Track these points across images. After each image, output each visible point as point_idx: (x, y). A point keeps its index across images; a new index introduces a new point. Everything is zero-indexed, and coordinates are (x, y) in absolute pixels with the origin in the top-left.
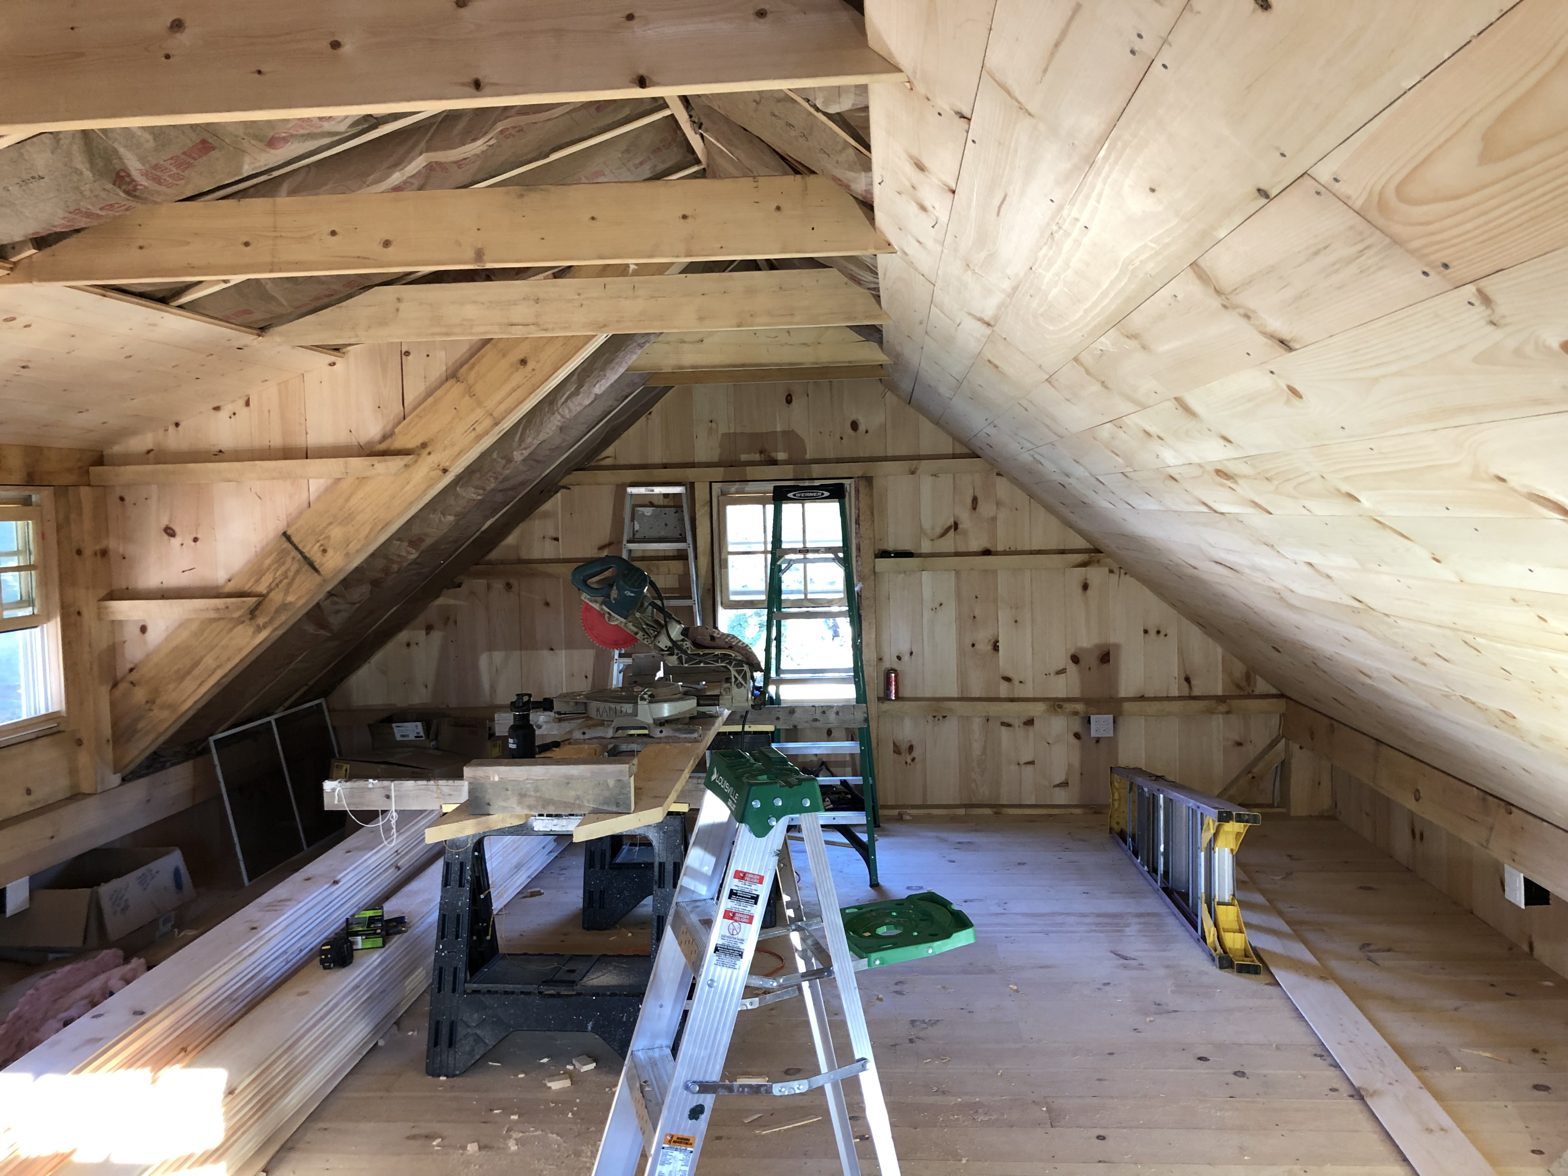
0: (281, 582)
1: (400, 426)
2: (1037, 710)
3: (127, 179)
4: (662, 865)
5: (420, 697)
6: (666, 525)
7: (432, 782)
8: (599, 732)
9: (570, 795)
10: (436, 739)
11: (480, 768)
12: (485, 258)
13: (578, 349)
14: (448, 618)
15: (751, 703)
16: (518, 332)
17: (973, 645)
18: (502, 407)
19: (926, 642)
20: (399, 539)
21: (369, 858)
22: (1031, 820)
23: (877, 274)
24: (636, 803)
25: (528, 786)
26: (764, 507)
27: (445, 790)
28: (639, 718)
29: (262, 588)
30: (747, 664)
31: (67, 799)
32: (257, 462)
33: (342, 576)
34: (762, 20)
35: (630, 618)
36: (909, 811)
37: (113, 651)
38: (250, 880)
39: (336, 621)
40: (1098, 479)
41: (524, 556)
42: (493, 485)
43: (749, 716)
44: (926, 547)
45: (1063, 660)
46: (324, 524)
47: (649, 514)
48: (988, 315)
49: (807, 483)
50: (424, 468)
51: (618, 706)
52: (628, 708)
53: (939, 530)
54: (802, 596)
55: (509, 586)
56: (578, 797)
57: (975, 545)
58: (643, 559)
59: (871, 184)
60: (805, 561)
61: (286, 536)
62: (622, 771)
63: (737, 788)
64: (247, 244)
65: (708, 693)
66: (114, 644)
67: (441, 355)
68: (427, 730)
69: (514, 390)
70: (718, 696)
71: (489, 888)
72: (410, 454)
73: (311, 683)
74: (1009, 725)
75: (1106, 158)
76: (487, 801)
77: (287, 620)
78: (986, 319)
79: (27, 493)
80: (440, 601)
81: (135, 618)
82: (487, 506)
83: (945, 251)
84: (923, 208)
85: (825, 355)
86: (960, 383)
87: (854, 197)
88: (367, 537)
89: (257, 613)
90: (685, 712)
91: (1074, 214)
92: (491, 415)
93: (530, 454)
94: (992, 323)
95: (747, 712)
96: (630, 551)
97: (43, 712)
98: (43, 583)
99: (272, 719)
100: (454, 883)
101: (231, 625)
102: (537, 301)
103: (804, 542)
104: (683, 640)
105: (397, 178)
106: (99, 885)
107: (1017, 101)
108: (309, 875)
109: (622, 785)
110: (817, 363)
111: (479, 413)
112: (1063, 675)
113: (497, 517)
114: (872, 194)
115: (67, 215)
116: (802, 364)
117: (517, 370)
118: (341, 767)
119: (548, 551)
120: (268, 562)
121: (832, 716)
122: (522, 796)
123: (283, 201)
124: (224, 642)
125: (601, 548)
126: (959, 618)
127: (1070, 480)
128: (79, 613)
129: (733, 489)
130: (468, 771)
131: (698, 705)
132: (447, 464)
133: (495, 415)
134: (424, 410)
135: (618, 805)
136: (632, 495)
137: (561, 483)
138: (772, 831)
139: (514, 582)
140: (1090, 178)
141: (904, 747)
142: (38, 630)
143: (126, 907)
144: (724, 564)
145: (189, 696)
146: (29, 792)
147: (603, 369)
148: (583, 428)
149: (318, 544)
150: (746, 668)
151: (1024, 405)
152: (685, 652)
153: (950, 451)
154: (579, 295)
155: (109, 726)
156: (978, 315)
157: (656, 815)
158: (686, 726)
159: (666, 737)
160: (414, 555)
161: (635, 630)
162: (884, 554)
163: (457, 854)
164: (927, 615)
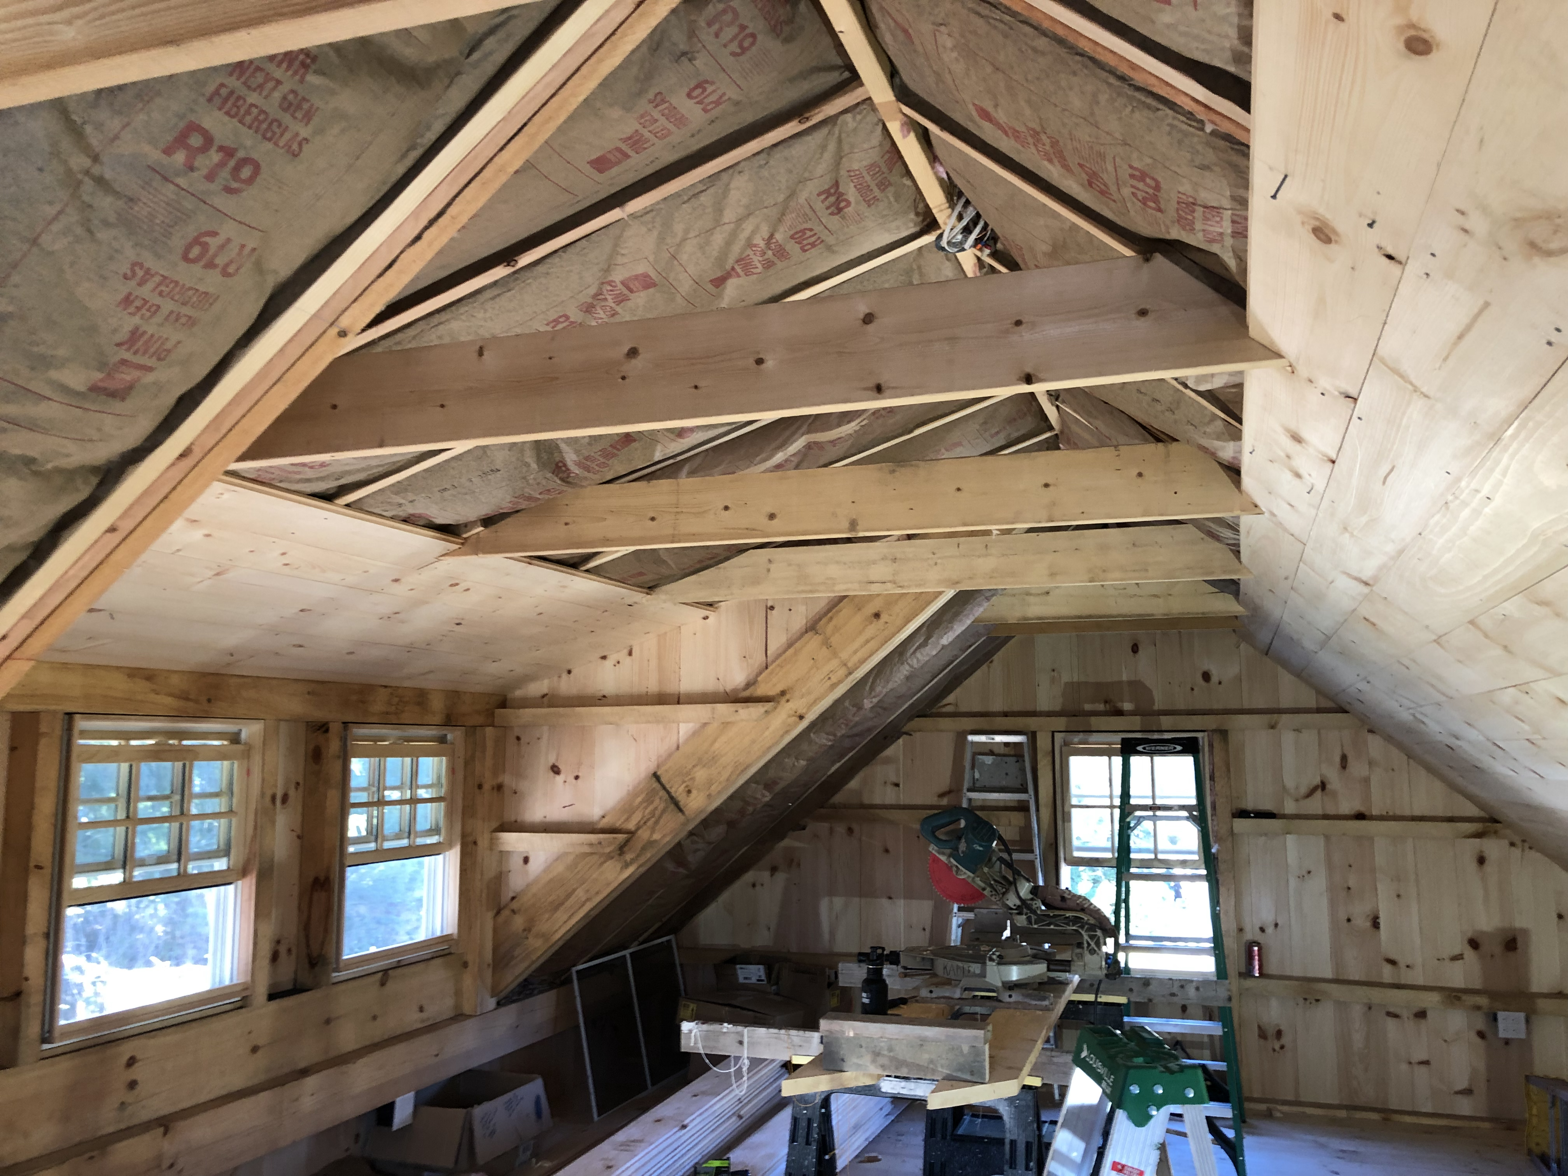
0: (648, 820)
1: (763, 675)
2: (1431, 1000)
3: (564, 469)
4: (1013, 1143)
5: (762, 939)
6: (1007, 774)
7: (783, 1031)
8: (946, 992)
9: (924, 1058)
10: (777, 984)
11: (835, 1021)
12: (858, 528)
13: (929, 603)
14: (792, 860)
15: (1105, 972)
16: (875, 589)
17: (1349, 920)
18: (855, 659)
19: (1292, 914)
20: (757, 783)
21: (715, 1104)
22: (1429, 1131)
23: (1238, 531)
24: (990, 1072)
25: (882, 1044)
26: (1110, 759)
27: (796, 1040)
28: (987, 980)
29: (631, 826)
30: (1101, 929)
31: (451, 1018)
32: (635, 707)
33: (703, 816)
34: (1143, 319)
35: (978, 873)
36: (1280, 1107)
37: (500, 878)
38: (599, 1115)
39: (693, 859)
40: (1495, 744)
41: (866, 801)
42: (843, 732)
43: (1102, 986)
44: (1290, 807)
45: (1459, 946)
46: (690, 766)
47: (990, 763)
48: (1366, 575)
49: (1156, 736)
50: (782, 716)
51: (966, 965)
52: (976, 968)
53: (1303, 790)
54: (1152, 856)
55: (850, 831)
56: (931, 1061)
57: (1347, 806)
58: (983, 808)
59: (1240, 452)
60: (1154, 818)
61: (656, 776)
62: (976, 1038)
63: (1112, 1071)
64: (653, 519)
65: (1058, 958)
66: (501, 873)
67: (802, 609)
68: (769, 974)
69: (867, 641)
70: (1069, 961)
71: (834, 1149)
72: (770, 702)
73: (664, 920)
74: (1396, 1016)
75: (1514, 437)
76: (841, 1057)
77: (652, 856)
78: (1364, 579)
79: (444, 732)
80: (786, 842)
81: (521, 850)
82: (835, 751)
83: (1320, 515)
84: (1298, 475)
85: (1177, 606)
86: (1329, 638)
87: (1220, 463)
88: (728, 780)
89: (625, 849)
90: (1034, 977)
91: (1473, 485)
92: (845, 665)
93: (879, 702)
94: (1371, 582)
95: (1100, 981)
96: (970, 800)
97: (438, 934)
98: (450, 813)
99: (626, 953)
100: (801, 1140)
101: (602, 859)
102: (895, 560)
103: (1154, 797)
104: (1032, 899)
105: (779, 457)
106: (472, 1106)
107: (1411, 383)
108: (658, 1116)
109: (976, 1052)
110: (1167, 615)
111: (834, 663)
112: (1460, 961)
113: (843, 761)
114: (1240, 461)
115: (513, 499)
116: (1153, 615)
117: (871, 623)
118: (688, 1006)
119: (889, 796)
120: (639, 799)
121: (1191, 992)
122: (876, 1054)
123: (685, 482)
124: (594, 876)
125: (941, 796)
126: (1331, 889)
127: (1459, 743)
128: (475, 843)
129: (1076, 740)
130: (824, 1024)
131: (1049, 970)
132: (804, 711)
133: (850, 665)
134: (785, 660)
135: (972, 1073)
136: (972, 743)
137: (905, 729)
138: (1152, 1121)
139: (855, 827)
140: (1495, 454)
141: (1271, 1032)
142: (440, 857)
143: (493, 1133)
144: (1067, 818)
145: (560, 927)
146: (421, 1009)
147: (952, 621)
148: (928, 677)
149: (684, 785)
150: (1099, 933)
151: (1407, 664)
152: (1034, 912)
153: (1313, 704)
154: (934, 554)
155: (491, 952)
156: (1355, 574)
157: (1010, 1088)
158: (1036, 992)
159: (1015, 1002)
160: (768, 797)
161: (983, 885)
162: (1243, 814)
163: (805, 1109)
164: (1293, 882)
